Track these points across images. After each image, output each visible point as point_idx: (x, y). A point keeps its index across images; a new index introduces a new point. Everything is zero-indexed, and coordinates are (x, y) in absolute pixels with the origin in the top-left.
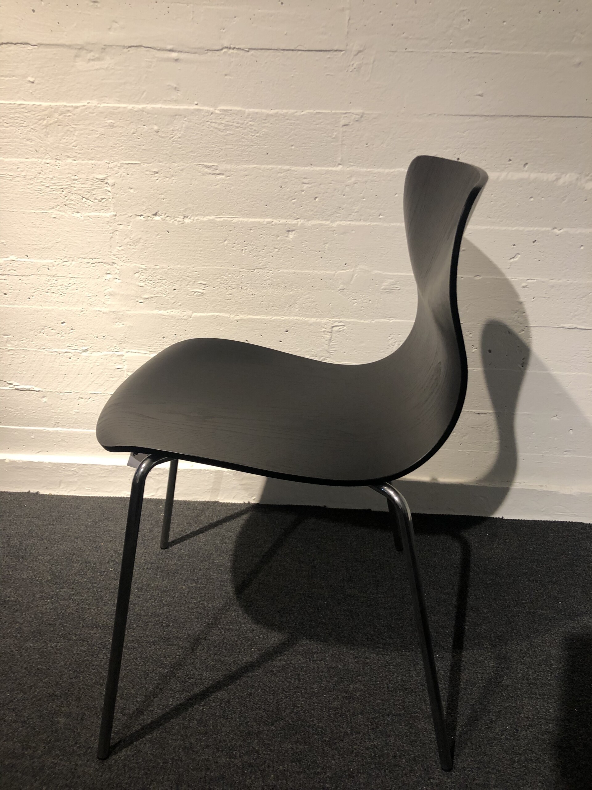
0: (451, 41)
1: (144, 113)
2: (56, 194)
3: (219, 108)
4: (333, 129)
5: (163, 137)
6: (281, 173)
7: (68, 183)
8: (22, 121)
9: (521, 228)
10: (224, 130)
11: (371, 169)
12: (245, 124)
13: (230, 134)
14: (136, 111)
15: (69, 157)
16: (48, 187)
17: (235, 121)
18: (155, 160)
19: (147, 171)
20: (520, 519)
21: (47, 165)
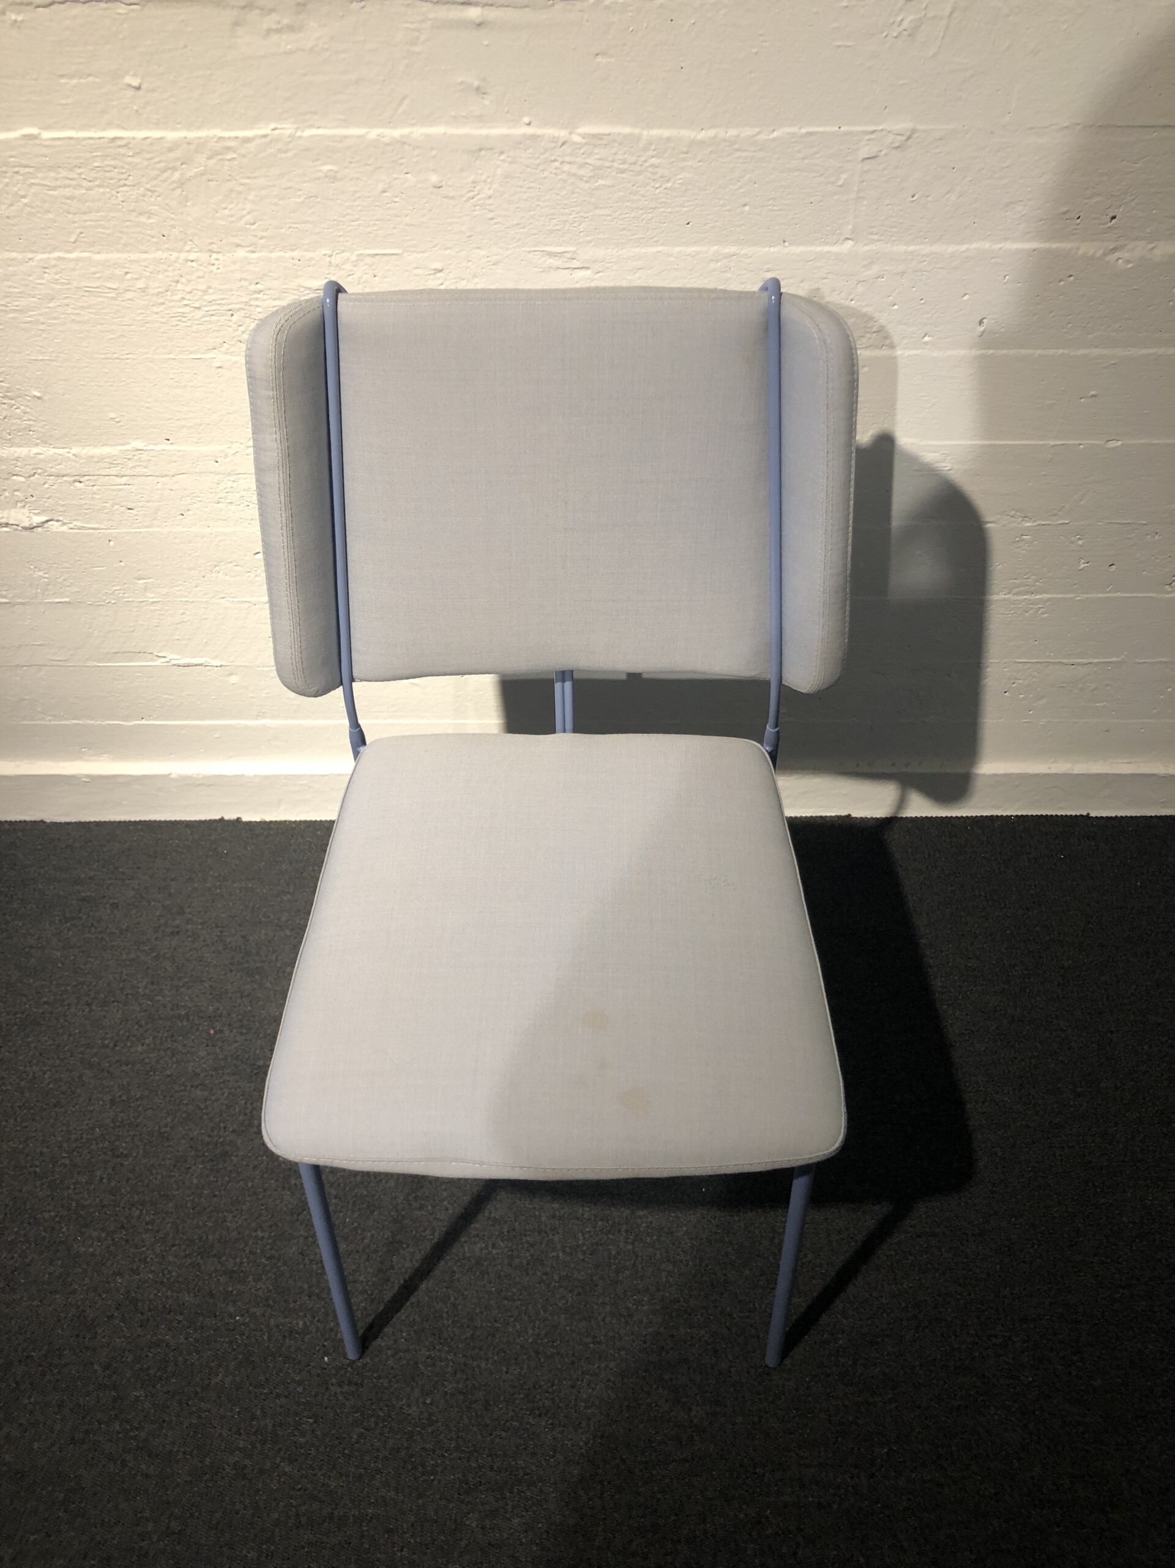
1: (406, 147)
2: (218, 321)
3: (581, 130)
4: (841, 167)
5: (452, 198)
6: (717, 261)
7: (244, 299)
8: (123, 173)
10: (591, 177)
11: (918, 247)
12: (640, 163)
13: (605, 185)
14: (387, 144)
15: (238, 246)
16: (199, 308)
17: (617, 157)
18: (435, 247)
19: (416, 268)
21: (190, 263)
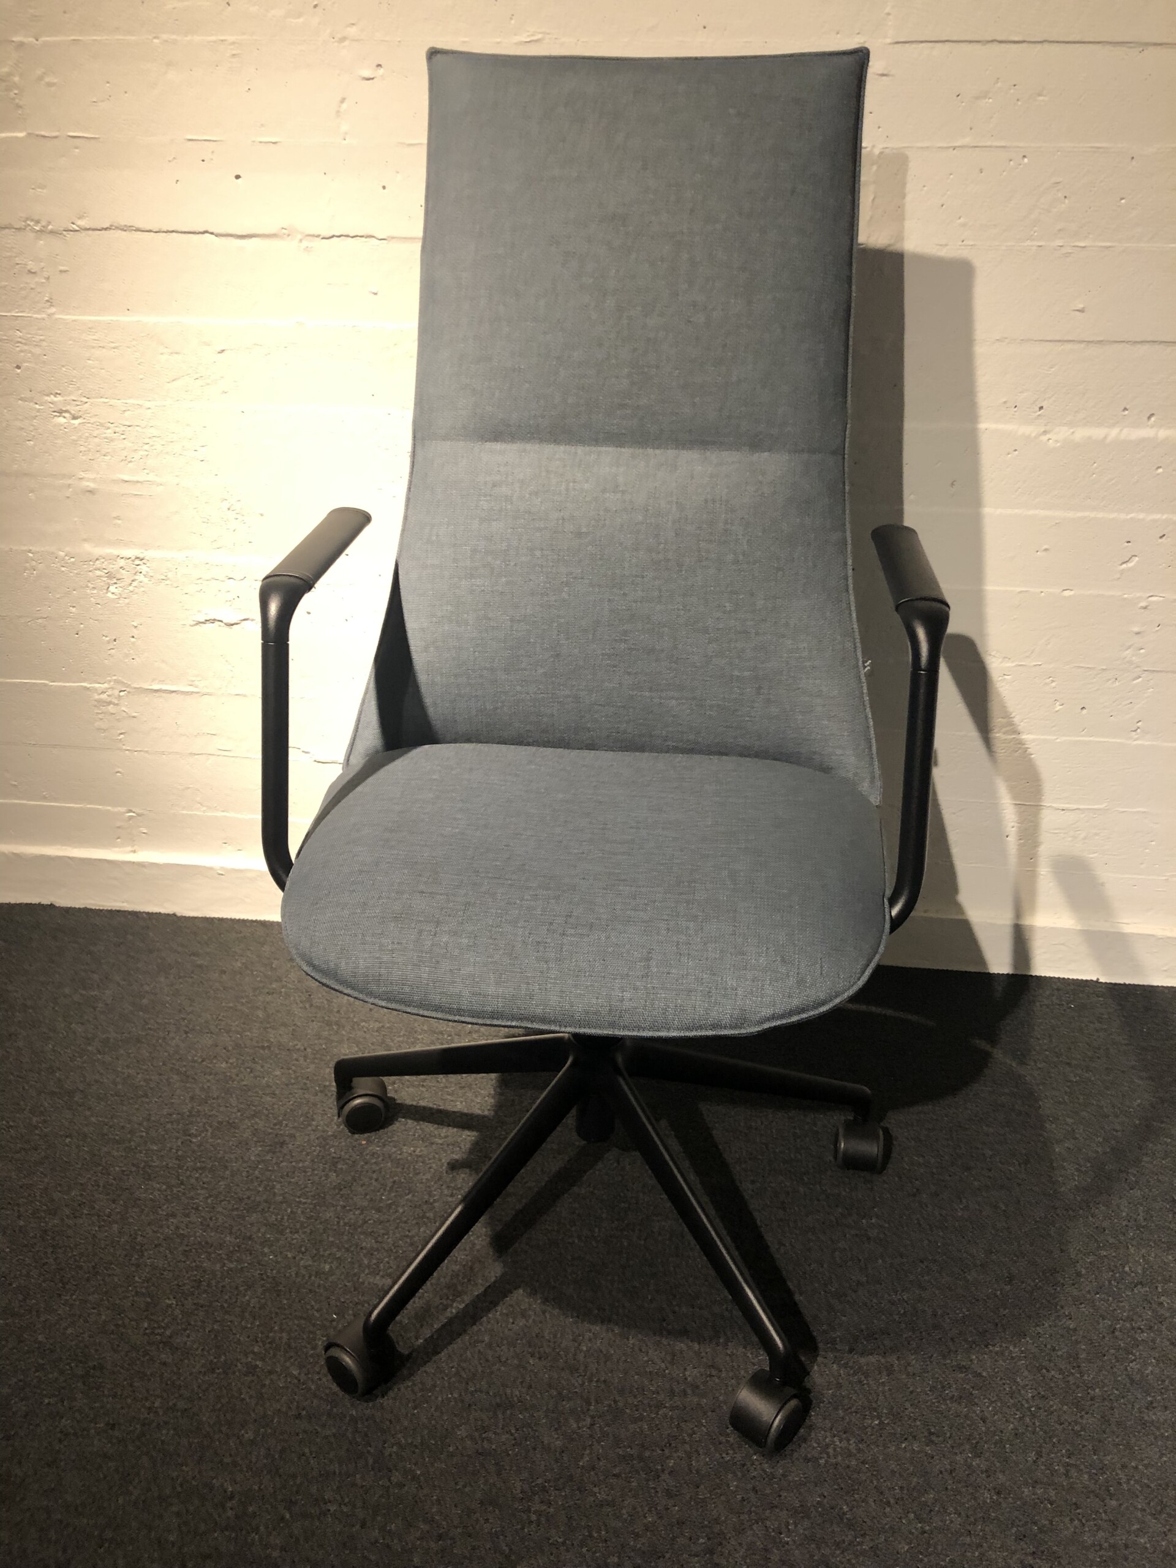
0: (1036, 228)
9: (1141, 516)
20: (1127, 983)
